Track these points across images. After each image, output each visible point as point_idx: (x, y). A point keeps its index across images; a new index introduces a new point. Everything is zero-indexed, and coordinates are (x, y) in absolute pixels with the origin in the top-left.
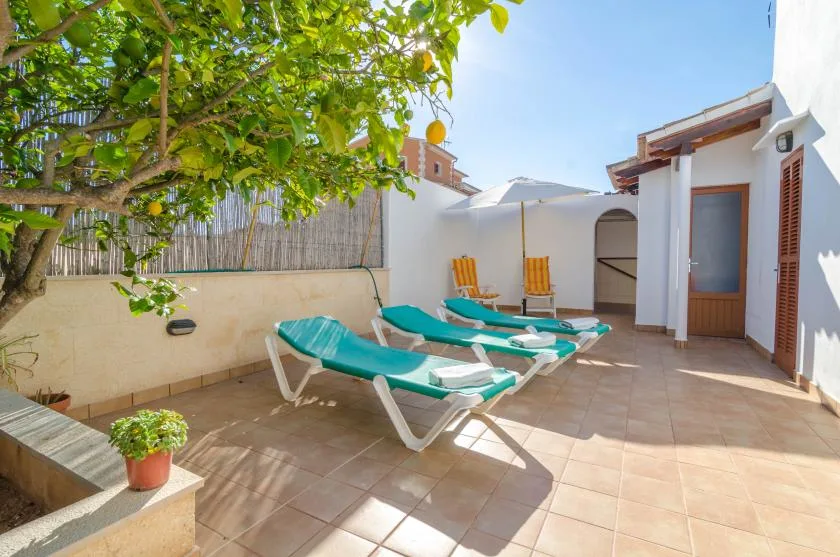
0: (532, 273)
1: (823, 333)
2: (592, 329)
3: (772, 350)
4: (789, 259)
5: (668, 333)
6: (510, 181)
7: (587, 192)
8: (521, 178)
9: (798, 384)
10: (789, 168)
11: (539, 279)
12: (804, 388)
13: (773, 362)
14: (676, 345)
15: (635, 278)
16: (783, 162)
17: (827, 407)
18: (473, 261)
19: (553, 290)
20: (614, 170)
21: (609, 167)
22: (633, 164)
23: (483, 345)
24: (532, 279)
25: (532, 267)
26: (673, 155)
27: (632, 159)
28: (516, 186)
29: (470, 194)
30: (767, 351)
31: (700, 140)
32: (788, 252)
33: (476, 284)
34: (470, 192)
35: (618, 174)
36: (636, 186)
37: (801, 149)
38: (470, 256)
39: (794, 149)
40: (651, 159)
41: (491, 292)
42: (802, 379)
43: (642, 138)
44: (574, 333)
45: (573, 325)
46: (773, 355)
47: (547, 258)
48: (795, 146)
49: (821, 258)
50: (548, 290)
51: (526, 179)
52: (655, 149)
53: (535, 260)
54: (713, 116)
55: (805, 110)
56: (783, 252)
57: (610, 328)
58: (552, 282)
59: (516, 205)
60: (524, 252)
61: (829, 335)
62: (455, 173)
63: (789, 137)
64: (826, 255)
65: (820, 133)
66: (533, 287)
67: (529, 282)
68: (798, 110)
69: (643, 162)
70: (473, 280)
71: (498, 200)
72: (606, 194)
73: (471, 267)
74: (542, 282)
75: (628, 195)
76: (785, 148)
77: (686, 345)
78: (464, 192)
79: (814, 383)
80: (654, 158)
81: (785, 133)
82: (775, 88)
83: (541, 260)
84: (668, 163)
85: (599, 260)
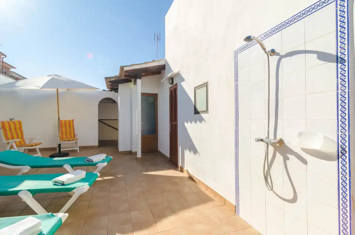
0: (64, 128)
1: (188, 150)
2: (103, 161)
3: (169, 156)
4: (174, 123)
5: (133, 154)
6: (49, 76)
7: (96, 89)
8: (57, 75)
9: (179, 169)
10: (172, 90)
11: (68, 132)
12: (182, 171)
13: (170, 161)
14: (137, 159)
15: (117, 129)
16: (170, 88)
17: (191, 178)
18: (20, 123)
19: (77, 137)
20: (109, 80)
21: (106, 78)
22: (117, 79)
23: (29, 190)
24: (64, 132)
25: (64, 125)
26: (133, 78)
27: (116, 77)
28: (53, 79)
29: (17, 79)
30: (167, 157)
31: (143, 74)
32: (173, 120)
33: (22, 137)
34: (17, 78)
35: (110, 82)
36: (118, 89)
37: (176, 84)
38: (16, 120)
39: (174, 84)
40: (124, 78)
41: (35, 142)
42: (181, 167)
43: (122, 68)
44: (95, 165)
45: (93, 160)
46: (169, 158)
47: (73, 120)
48: (174, 83)
49: (186, 124)
50: (73, 137)
51: (60, 76)
52: (127, 74)
53: (65, 121)
54: (148, 65)
55: (178, 71)
56: (171, 120)
57: (112, 158)
58: (75, 133)
59: (53, 90)
60: (59, 118)
61: (190, 151)
62: (4, 64)
63: (172, 79)
64: (187, 122)
65: (183, 80)
66: (64, 136)
67: (62, 134)
68: (175, 70)
69: (121, 78)
70: (20, 135)
71: (41, 86)
72: (103, 90)
73: (18, 127)
74: (70, 133)
75: (113, 92)
76: (171, 83)
77: (142, 159)
78: (12, 77)
79: (185, 169)
80: (126, 78)
81: (171, 78)
82: (166, 61)
83: (69, 121)
84: (131, 81)
85: (99, 120)
